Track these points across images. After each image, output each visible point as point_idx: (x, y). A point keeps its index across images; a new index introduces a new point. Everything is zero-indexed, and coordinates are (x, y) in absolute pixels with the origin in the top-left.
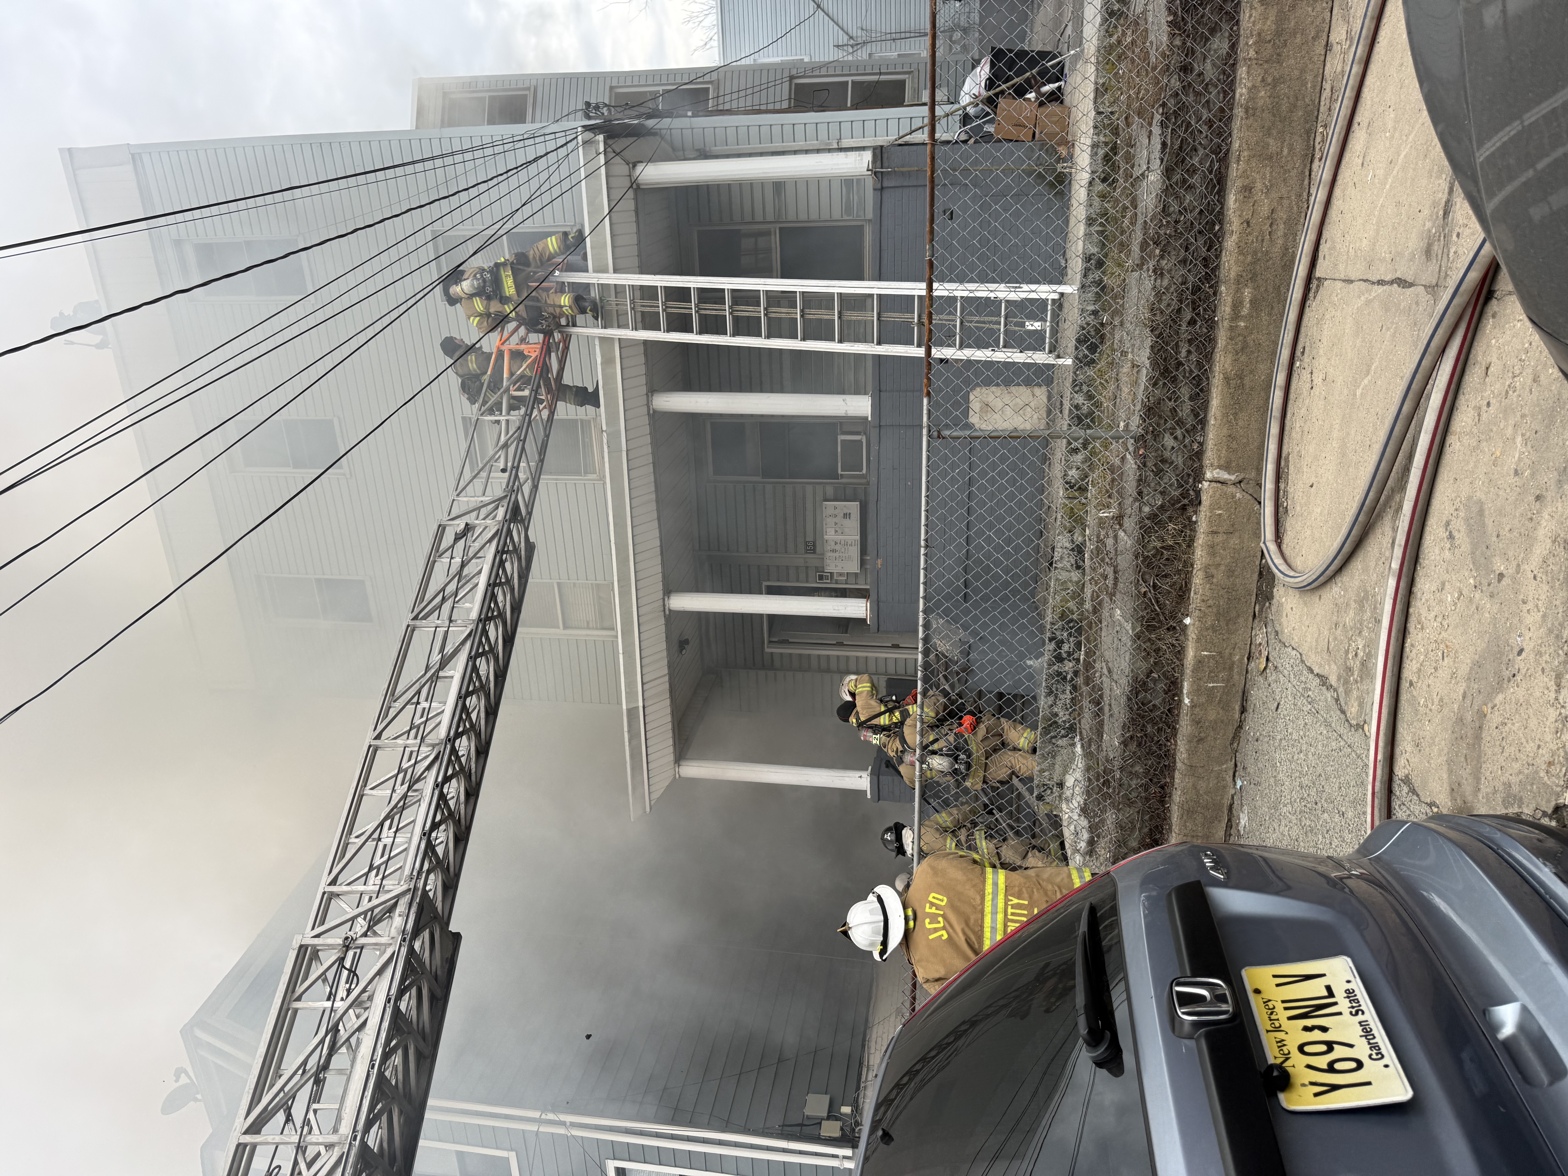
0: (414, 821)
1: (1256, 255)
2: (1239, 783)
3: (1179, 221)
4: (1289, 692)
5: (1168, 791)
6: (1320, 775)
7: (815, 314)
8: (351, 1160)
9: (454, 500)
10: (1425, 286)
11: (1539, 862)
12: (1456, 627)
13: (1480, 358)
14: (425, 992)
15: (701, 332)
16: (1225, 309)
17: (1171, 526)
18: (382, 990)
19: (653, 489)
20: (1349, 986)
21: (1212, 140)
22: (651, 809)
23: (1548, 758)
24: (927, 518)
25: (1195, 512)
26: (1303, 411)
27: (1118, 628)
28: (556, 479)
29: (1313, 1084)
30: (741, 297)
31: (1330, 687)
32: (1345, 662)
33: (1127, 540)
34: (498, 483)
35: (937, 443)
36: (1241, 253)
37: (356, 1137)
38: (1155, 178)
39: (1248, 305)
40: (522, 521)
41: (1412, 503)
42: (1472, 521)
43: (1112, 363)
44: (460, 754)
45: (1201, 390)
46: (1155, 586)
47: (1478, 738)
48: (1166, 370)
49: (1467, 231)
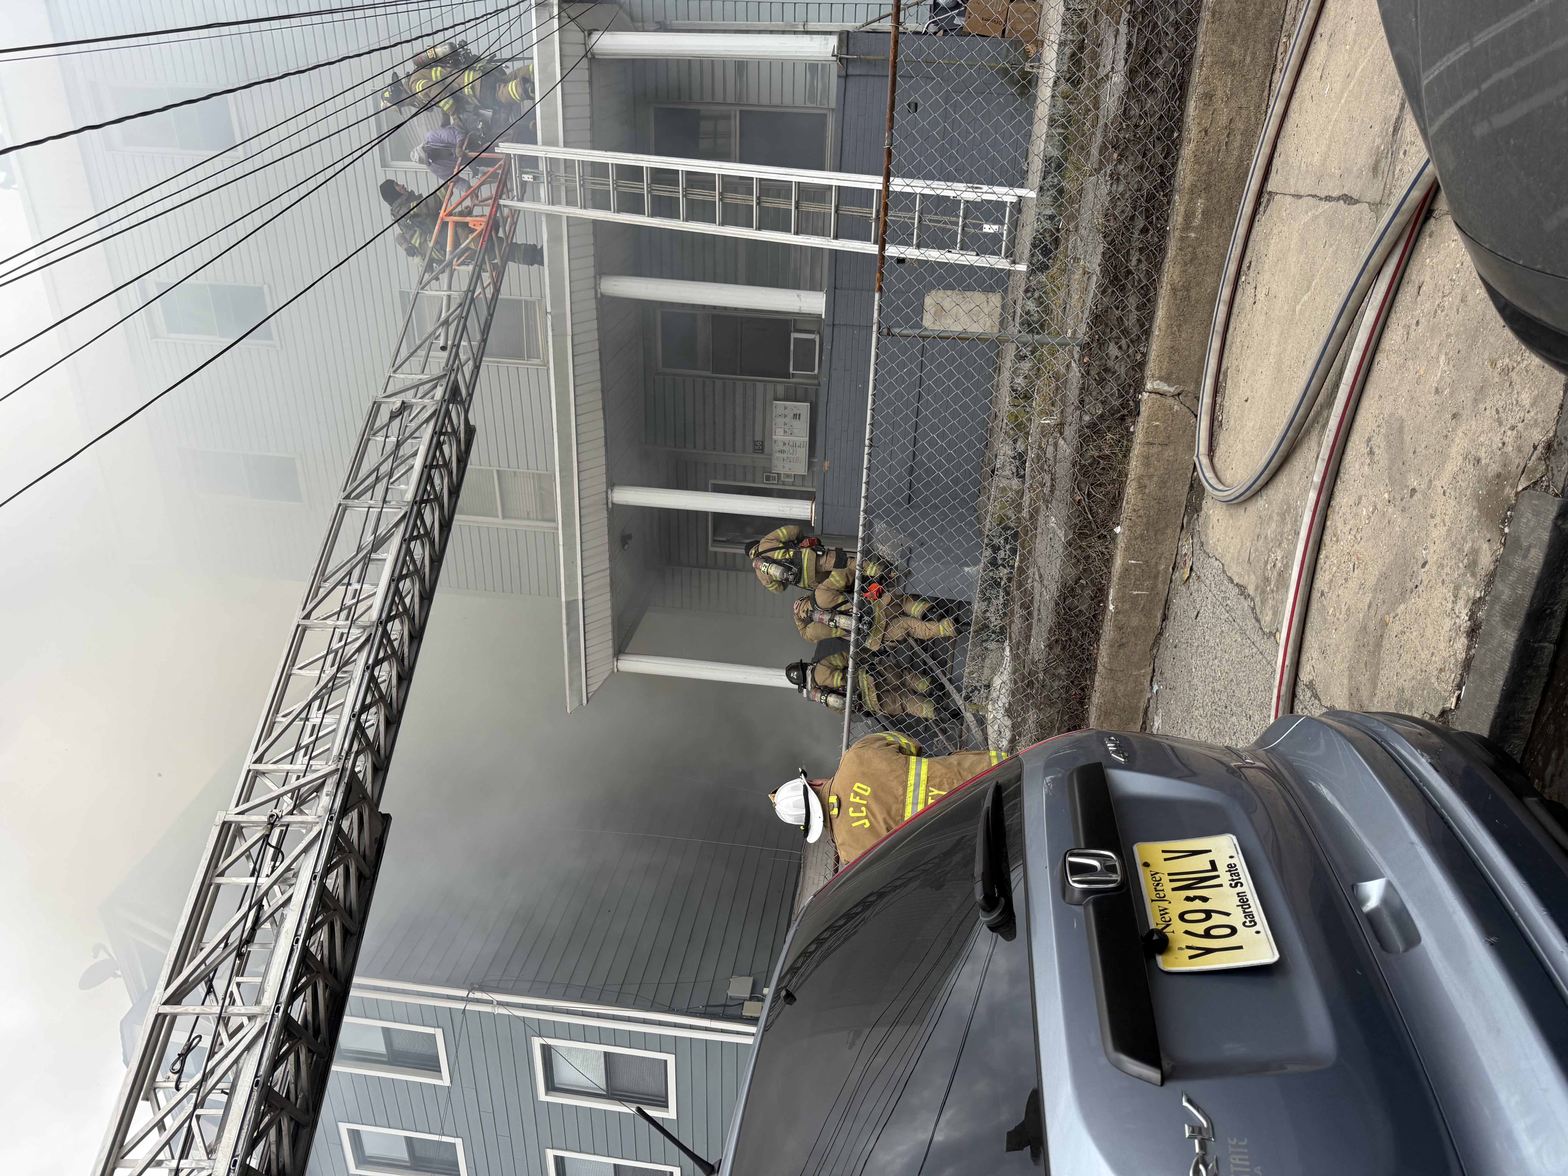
0: (343, 704)
1: (1212, 165)
2: (1156, 688)
3: (1139, 126)
4: (1209, 601)
5: (1088, 693)
6: (1232, 680)
7: (772, 203)
8: (273, 1031)
9: (390, 377)
10: (1369, 203)
11: (1417, 753)
12: (1368, 540)
13: (1414, 277)
14: (352, 871)
15: (653, 215)
16: (1177, 219)
17: (1109, 435)
18: (307, 868)
19: (599, 377)
20: (1232, 861)
21: (1177, 44)
22: (588, 701)
23: (1439, 665)
24: (873, 417)
25: (1134, 423)
26: (1245, 325)
27: (1051, 535)
28: (498, 362)
29: (1188, 947)
30: (695, 180)
31: (1247, 597)
32: (1264, 572)
33: (1066, 448)
34: (438, 361)
35: (886, 341)
36: (1197, 162)
37: (278, 1008)
38: (1118, 79)
39: (1200, 216)
40: (462, 402)
41: (1338, 419)
42: (1391, 438)
43: (1065, 270)
44: (393, 637)
45: (1149, 300)
46: (1089, 494)
47: (1379, 645)
48: (1116, 278)
49: (1414, 149)
